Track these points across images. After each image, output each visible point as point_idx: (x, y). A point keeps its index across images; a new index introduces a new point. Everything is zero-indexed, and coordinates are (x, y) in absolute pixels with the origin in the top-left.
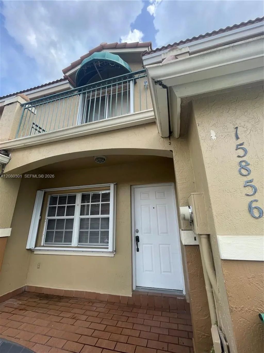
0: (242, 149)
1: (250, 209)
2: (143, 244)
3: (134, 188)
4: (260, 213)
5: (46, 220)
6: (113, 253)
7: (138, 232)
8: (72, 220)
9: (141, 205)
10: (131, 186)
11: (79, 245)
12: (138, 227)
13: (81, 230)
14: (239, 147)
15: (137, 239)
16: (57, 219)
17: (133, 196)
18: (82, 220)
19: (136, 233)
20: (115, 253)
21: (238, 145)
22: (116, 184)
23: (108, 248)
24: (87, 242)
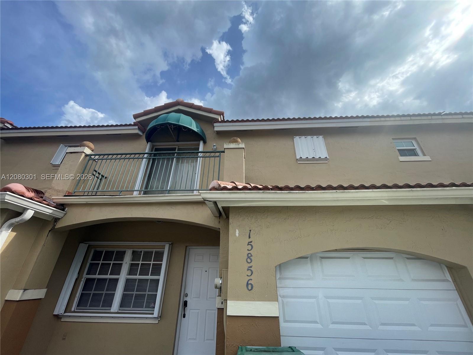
0: (251, 245)
1: (248, 284)
2: (191, 309)
3: (189, 249)
4: (252, 288)
5: (83, 280)
6: (158, 319)
7: (187, 296)
8: (117, 280)
9: (194, 268)
10: (186, 247)
11: (119, 310)
12: (188, 291)
13: (125, 293)
14: (249, 243)
15: (185, 304)
16: (98, 279)
17: (187, 258)
18: (127, 280)
19: (185, 297)
20: (159, 319)
21: (249, 242)
22: (172, 244)
23: (153, 314)
24: (130, 307)
